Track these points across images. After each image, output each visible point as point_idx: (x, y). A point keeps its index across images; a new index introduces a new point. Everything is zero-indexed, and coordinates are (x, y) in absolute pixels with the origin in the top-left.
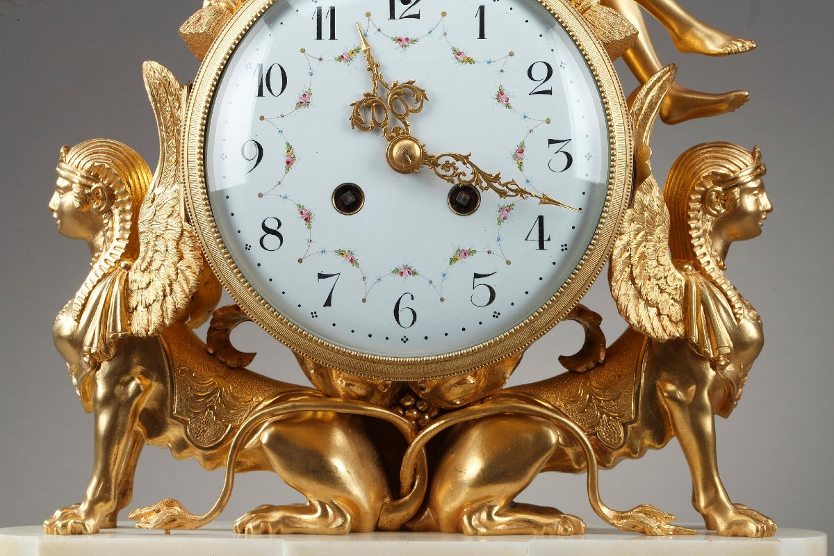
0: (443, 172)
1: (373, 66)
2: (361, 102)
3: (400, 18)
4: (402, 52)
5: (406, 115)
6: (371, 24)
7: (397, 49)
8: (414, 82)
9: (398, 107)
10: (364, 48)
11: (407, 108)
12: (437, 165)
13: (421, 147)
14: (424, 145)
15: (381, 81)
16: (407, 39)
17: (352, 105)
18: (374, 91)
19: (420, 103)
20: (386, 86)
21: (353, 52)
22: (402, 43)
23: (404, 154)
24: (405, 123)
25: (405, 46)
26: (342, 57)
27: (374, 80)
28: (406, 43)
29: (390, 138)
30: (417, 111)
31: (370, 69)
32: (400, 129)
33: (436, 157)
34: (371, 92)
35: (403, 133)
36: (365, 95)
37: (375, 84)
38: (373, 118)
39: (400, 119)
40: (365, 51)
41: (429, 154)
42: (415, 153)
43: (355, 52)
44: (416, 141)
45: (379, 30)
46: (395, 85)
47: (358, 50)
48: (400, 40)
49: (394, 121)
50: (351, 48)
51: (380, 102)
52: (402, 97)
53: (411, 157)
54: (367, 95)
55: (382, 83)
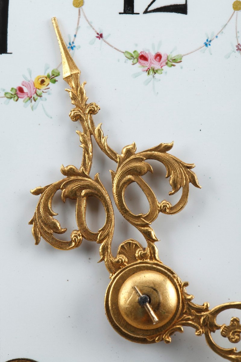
0: (224, 343)
1: (84, 110)
2: (57, 187)
3: (146, 12)
4: (147, 83)
5: (151, 217)
6: (83, 23)
7: (136, 76)
8: (168, 148)
9: (133, 198)
10: (66, 71)
11: (153, 202)
12: (212, 327)
13: (180, 288)
14: (186, 284)
15: (100, 144)
16: (158, 56)
17: (38, 192)
18: (84, 164)
19: (180, 193)
20: (112, 155)
21: (43, 82)
22: (147, 64)
23: (142, 302)
24: (148, 235)
25: (155, 72)
26: (21, 90)
27: (85, 142)
28: (156, 65)
29: (114, 267)
30: (174, 210)
31: (77, 118)
32: (137, 247)
33: (212, 309)
34: (79, 167)
35: (143, 257)
36: (64, 173)
37: (86, 150)
38: (81, 223)
39: (136, 225)
40: (68, 79)
41: (197, 302)
42: (165, 298)
43: (47, 81)
44: (169, 274)
45: (101, 36)
46: (129, 153)
47: (53, 77)
48: (143, 58)
49: (125, 231)
50: (41, 73)
51: (96, 189)
52: (144, 178)
53: (158, 307)
54: (70, 173)
55: (103, 148)
